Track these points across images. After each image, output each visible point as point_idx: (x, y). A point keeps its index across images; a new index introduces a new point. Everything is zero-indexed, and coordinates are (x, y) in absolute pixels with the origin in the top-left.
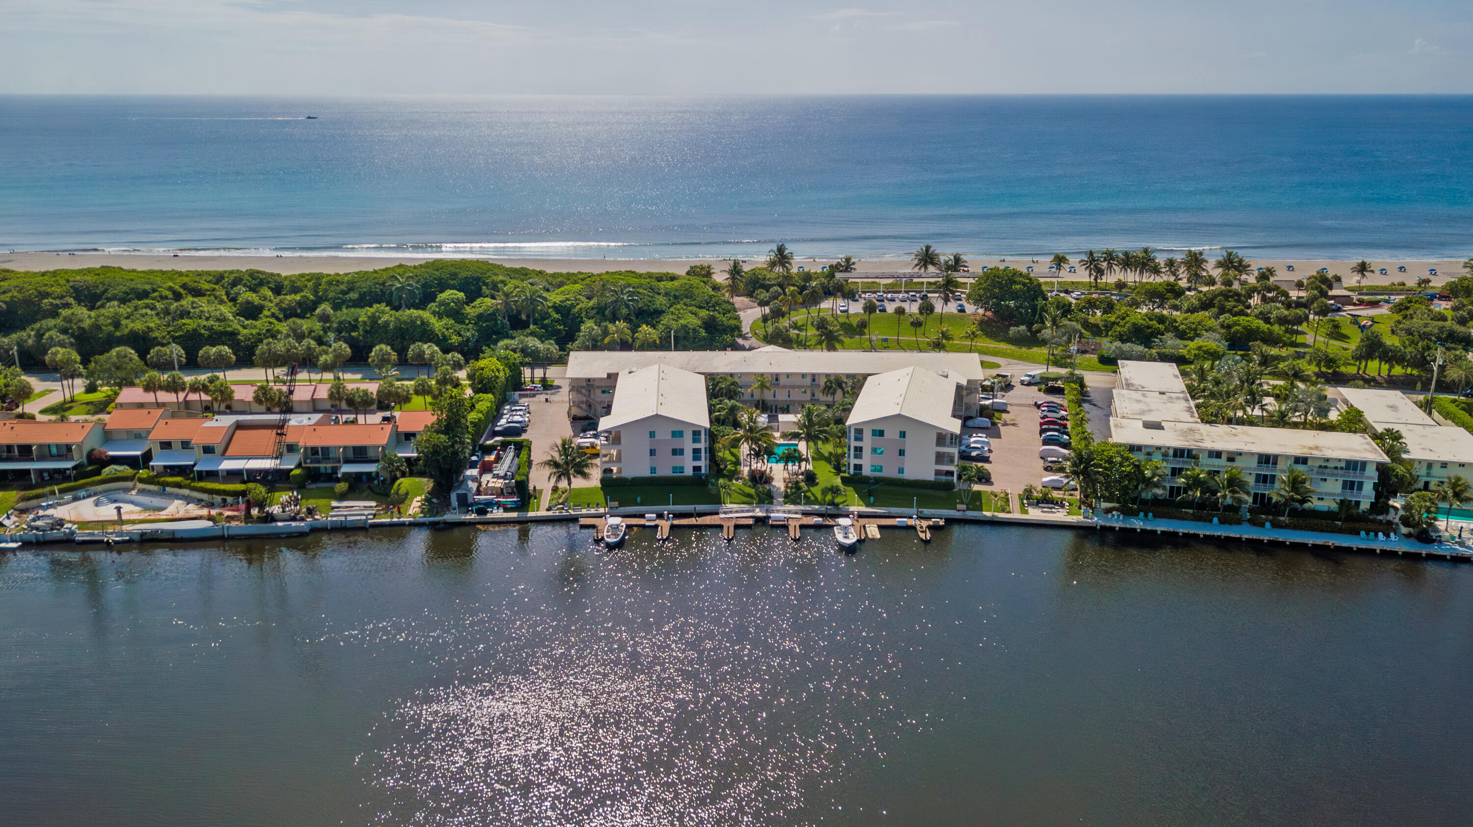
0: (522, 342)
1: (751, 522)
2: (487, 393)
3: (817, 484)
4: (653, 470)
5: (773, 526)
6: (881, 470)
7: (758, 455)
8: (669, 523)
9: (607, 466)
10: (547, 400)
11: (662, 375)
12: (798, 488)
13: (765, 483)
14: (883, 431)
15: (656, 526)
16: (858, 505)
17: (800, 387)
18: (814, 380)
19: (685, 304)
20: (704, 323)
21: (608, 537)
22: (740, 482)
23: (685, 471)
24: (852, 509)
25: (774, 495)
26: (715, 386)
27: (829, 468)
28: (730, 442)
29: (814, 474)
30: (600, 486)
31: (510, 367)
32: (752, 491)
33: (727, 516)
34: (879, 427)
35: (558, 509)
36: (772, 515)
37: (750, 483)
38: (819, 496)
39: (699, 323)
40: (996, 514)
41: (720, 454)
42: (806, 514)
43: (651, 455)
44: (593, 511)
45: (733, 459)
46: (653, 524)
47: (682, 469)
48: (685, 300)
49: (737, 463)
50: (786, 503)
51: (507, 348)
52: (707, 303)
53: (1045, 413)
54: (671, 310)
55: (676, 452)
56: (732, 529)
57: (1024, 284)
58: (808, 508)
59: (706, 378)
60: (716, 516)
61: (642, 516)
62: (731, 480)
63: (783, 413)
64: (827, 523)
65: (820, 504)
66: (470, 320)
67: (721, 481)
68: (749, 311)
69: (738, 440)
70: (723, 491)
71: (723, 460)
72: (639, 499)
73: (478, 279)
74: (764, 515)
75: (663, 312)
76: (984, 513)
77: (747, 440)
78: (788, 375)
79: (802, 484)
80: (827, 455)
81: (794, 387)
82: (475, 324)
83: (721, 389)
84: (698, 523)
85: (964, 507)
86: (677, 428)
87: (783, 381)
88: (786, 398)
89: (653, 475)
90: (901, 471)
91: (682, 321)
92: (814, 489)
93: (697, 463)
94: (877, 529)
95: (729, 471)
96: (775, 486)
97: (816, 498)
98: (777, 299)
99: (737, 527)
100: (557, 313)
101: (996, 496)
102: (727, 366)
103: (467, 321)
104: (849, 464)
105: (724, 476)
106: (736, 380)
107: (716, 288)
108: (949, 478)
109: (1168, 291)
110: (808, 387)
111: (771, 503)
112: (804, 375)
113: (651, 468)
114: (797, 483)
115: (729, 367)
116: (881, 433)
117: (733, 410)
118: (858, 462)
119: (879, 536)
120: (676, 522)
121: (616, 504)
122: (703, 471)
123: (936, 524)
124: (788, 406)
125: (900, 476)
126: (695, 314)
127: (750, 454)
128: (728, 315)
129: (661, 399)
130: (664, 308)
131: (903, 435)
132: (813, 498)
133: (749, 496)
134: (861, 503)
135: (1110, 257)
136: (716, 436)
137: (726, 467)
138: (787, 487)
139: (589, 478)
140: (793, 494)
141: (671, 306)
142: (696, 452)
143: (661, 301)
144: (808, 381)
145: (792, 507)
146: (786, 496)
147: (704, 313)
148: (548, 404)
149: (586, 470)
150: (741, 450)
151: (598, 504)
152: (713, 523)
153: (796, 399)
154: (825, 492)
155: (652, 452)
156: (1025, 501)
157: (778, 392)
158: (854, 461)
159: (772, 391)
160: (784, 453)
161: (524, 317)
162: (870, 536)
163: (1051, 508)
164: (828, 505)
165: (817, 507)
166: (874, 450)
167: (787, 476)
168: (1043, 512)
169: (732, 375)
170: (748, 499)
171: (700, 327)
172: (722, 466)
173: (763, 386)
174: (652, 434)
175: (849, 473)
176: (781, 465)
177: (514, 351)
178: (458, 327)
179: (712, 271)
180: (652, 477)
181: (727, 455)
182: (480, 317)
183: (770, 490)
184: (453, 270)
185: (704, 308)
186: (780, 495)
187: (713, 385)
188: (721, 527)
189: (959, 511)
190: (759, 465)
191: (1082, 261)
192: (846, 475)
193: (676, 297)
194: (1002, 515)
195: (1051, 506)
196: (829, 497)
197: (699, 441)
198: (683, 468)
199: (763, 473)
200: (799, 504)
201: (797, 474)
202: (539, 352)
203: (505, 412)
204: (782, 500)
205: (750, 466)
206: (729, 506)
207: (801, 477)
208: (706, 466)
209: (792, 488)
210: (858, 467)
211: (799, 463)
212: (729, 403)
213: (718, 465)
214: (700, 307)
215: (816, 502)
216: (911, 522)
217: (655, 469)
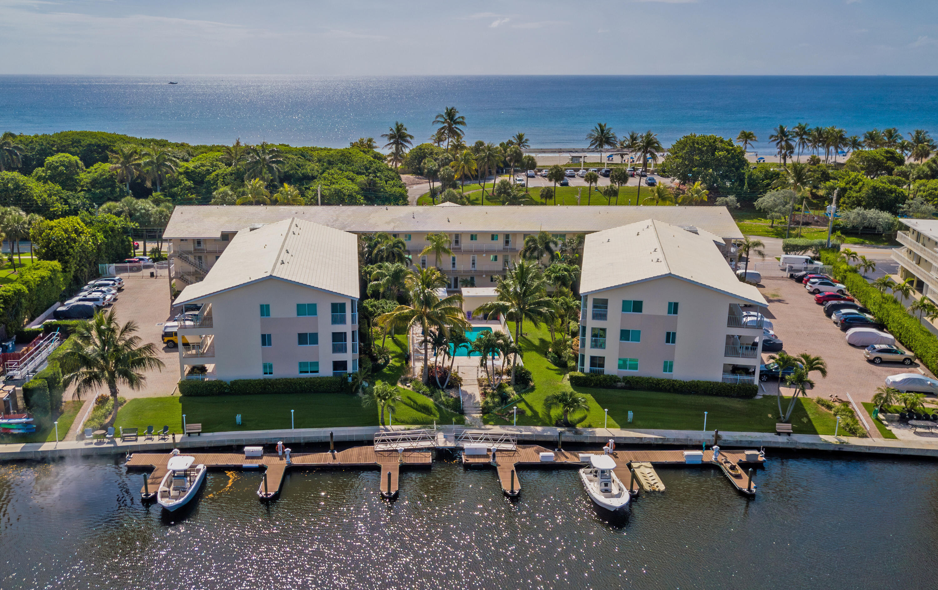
0: (130, 204)
1: (427, 458)
2: (51, 260)
3: (533, 389)
4: (268, 368)
5: (468, 467)
6: (635, 367)
7: (438, 342)
8: (284, 463)
9: (198, 362)
10: (152, 275)
11: (294, 228)
12: (504, 398)
13: (450, 387)
14: (640, 303)
15: (262, 469)
16: (609, 426)
17: (488, 252)
18: (507, 242)
19: (340, 169)
20: (362, 189)
21: (166, 495)
22: (409, 388)
23: (320, 369)
24: (601, 432)
25: (467, 410)
26: (371, 248)
27: (546, 363)
28: (392, 322)
29: (528, 373)
30: (179, 394)
31: (105, 232)
32: (430, 402)
33: (388, 447)
34: (633, 297)
35: (96, 437)
36: (466, 445)
37: (425, 388)
38: (540, 409)
39: (357, 188)
40: (844, 439)
41: (378, 343)
42: (523, 442)
43: (264, 344)
44: (156, 440)
45: (399, 350)
46: (255, 463)
47: (314, 366)
48: (340, 165)
49: (405, 357)
50: (486, 422)
51: (109, 210)
52: (367, 169)
53: (816, 286)
54: (324, 175)
55: (303, 339)
56: (396, 475)
57: (727, 150)
58: (526, 431)
59: (359, 238)
60: (369, 448)
61: (238, 448)
62: (394, 384)
63: (466, 286)
64: (563, 460)
65: (544, 424)
66: (82, 186)
67: (379, 386)
68: (415, 187)
69: (407, 318)
70: (380, 403)
71: (383, 351)
72: (239, 418)
73: (106, 147)
74: (451, 444)
75: (313, 178)
76: (823, 437)
77: (420, 319)
78: (473, 236)
79: (509, 389)
80: (537, 343)
81: (479, 252)
82: (89, 191)
83: (380, 251)
84: (336, 462)
85: (788, 427)
86: (306, 300)
87: (465, 243)
88: (469, 267)
89: (268, 376)
90: (668, 367)
91: (337, 186)
92: (528, 397)
93: (340, 357)
94: (653, 472)
95: (392, 368)
96: (465, 393)
97: (535, 413)
98: (447, 164)
99: (405, 469)
100: (189, 180)
101: (829, 407)
102: (388, 223)
103: (79, 189)
104: (583, 356)
105: (385, 378)
106: (402, 239)
107: (378, 157)
108: (746, 378)
109: (888, 159)
110: (499, 251)
111: (461, 422)
112: (494, 236)
113: (265, 367)
114: (500, 387)
115: (392, 225)
116: (637, 306)
117: (397, 276)
118: (597, 352)
119: (662, 487)
120: (298, 460)
121: (198, 427)
122: (350, 369)
123: (752, 460)
124: (472, 278)
125: (666, 375)
126: (352, 180)
127: (425, 341)
128: (392, 182)
129: (284, 256)
130: (316, 173)
131: (674, 308)
132: (529, 413)
133: (425, 409)
134: (612, 421)
135: (802, 132)
136: (372, 314)
137: (387, 362)
138: (484, 394)
139: (138, 385)
140: (496, 405)
141: (324, 172)
142: (339, 338)
143: (311, 167)
144: (500, 243)
145: (497, 429)
146: (485, 410)
147: (362, 179)
148: (153, 279)
149: (136, 371)
150: (410, 336)
151: (166, 428)
152: (363, 462)
153: (484, 268)
154: (549, 403)
155: (266, 340)
156: (881, 416)
157: (458, 257)
158: (590, 352)
159: (451, 256)
160: (480, 340)
161: (149, 184)
162: (647, 488)
163: (928, 427)
164: (557, 425)
165: (539, 429)
166: (625, 335)
167: (484, 375)
168: (916, 433)
169: (395, 235)
170: (424, 416)
171: (358, 193)
172: (381, 361)
173: (439, 249)
174: (265, 310)
175: (582, 371)
176: (476, 359)
177: (118, 214)
178: (65, 193)
179: (374, 145)
180: (265, 380)
181: (389, 345)
182: (94, 183)
183: (458, 400)
184: (77, 137)
185: (363, 174)
186: (475, 406)
187: (369, 246)
188: (376, 468)
189: (779, 434)
190: (440, 359)
191: (772, 136)
192: (578, 373)
193: (330, 163)
194: (854, 441)
195: (930, 423)
196: (556, 412)
197: (343, 321)
198: (316, 364)
199: (445, 372)
200: (509, 424)
201: (500, 374)
202: (150, 216)
203: (86, 287)
204: (478, 415)
205: (426, 360)
206: (393, 428)
207: (505, 377)
208: (354, 361)
209: (493, 396)
210: (597, 362)
211: (506, 355)
212: (391, 267)
213: (374, 359)
214: (359, 173)
215: (535, 420)
216: (710, 456)
217: (271, 367)
